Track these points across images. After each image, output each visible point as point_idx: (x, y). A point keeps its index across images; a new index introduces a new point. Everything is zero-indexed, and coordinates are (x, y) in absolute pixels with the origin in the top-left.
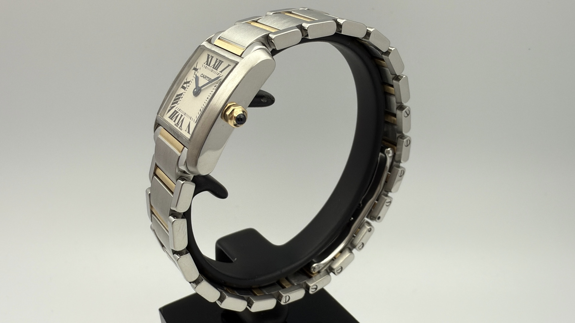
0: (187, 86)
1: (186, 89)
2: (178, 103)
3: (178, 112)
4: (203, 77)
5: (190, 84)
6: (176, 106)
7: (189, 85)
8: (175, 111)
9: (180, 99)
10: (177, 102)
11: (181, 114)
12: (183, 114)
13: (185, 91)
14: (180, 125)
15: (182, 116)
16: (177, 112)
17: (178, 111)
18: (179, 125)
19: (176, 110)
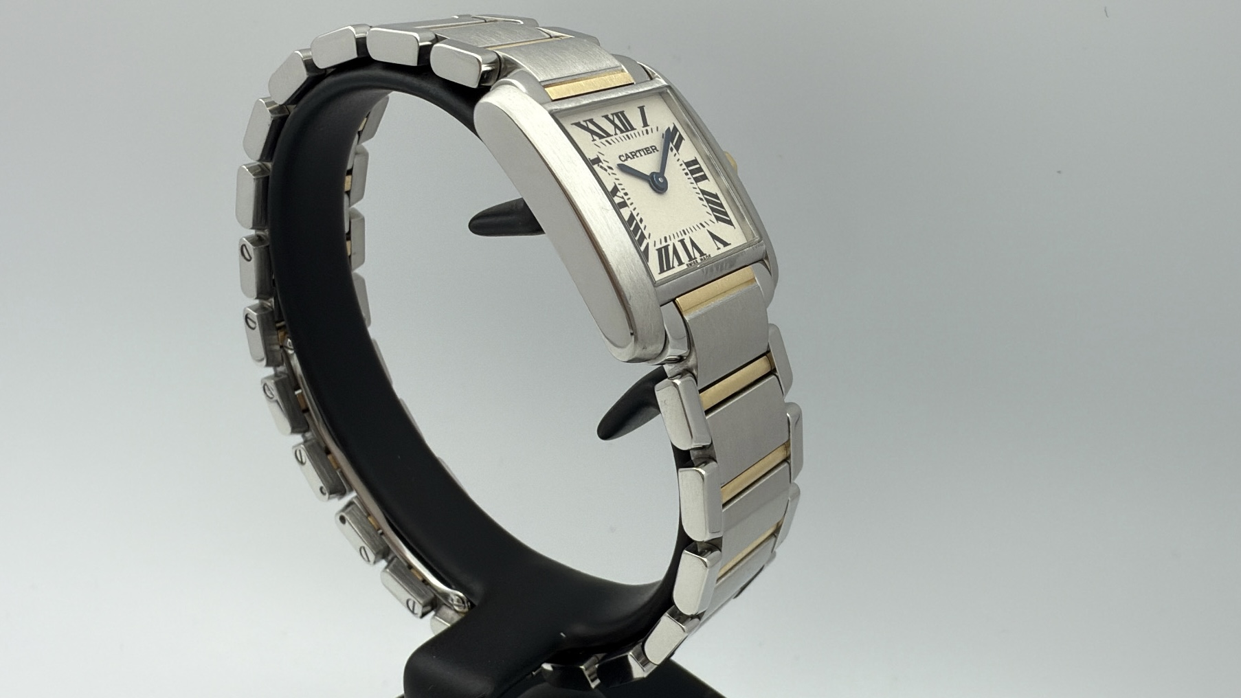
0: (623, 198)
1: (628, 202)
2: (647, 236)
3: (669, 245)
4: (629, 159)
5: (623, 189)
6: (648, 244)
7: (623, 192)
8: (659, 250)
9: (642, 226)
10: (643, 237)
11: (677, 239)
12: (681, 238)
13: (632, 208)
14: (697, 255)
15: (682, 241)
16: (666, 248)
17: (664, 244)
18: (695, 258)
19: (658, 246)
